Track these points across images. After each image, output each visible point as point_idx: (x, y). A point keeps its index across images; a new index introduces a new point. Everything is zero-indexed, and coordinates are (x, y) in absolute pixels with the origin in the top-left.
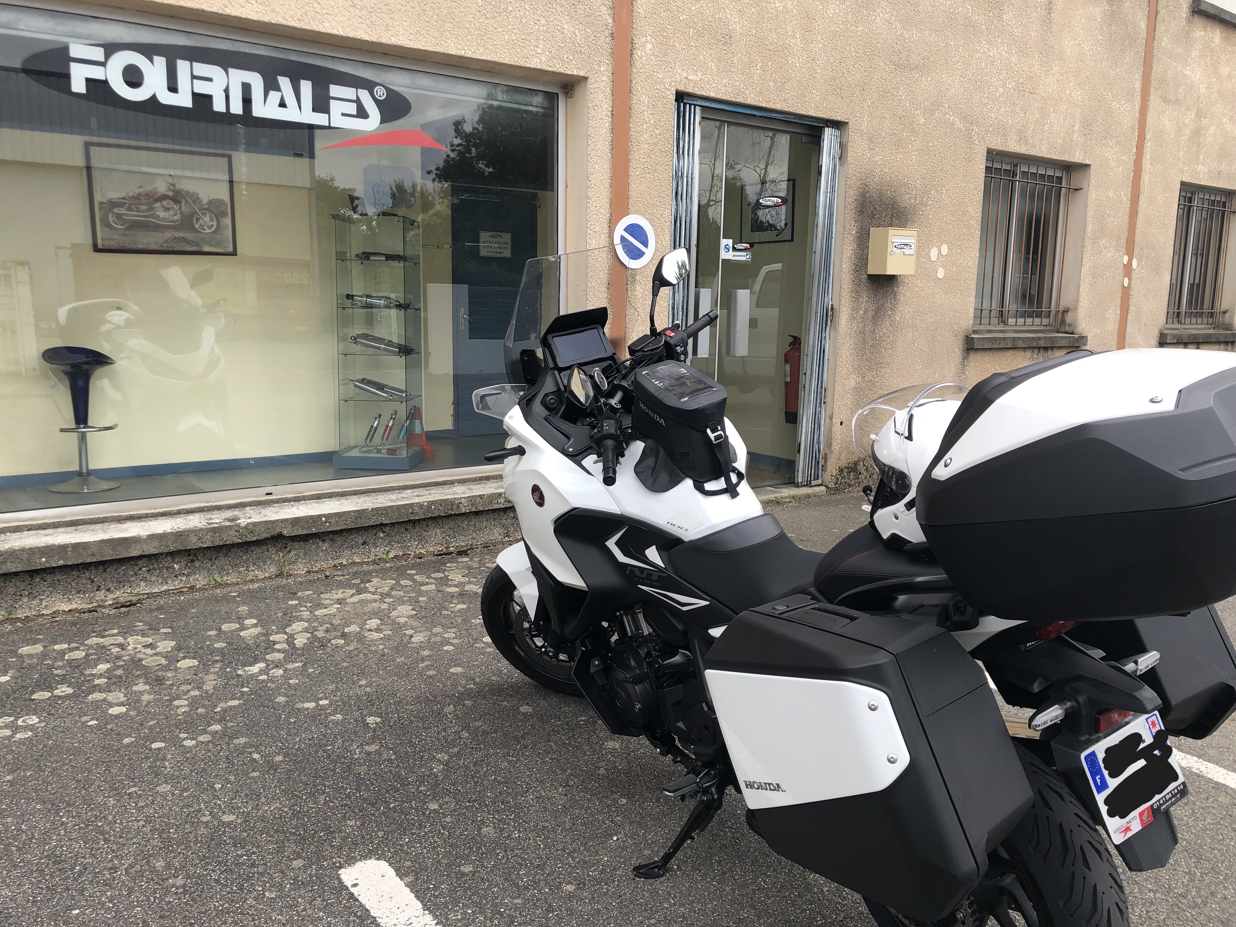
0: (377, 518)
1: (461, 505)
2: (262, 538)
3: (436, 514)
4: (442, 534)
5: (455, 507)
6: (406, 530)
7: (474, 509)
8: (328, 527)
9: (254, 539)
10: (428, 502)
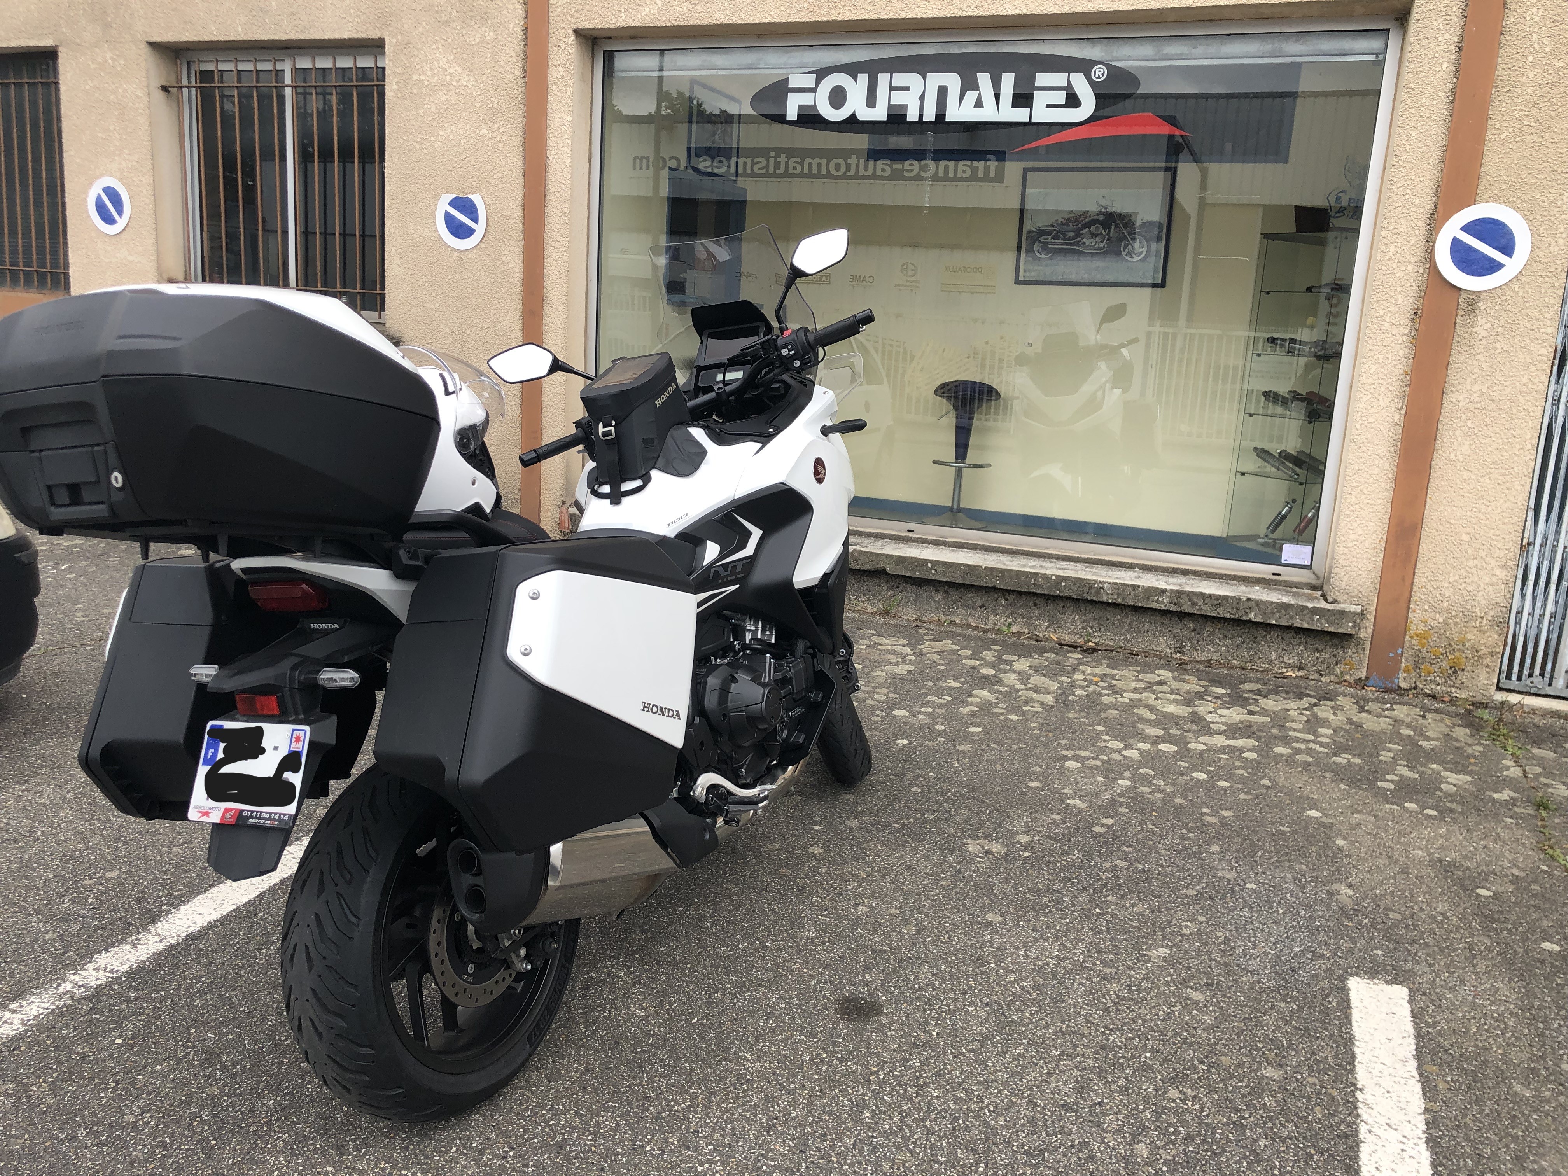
0: (990, 580)
1: (1102, 591)
2: (865, 569)
3: (1066, 593)
4: (1081, 622)
5: (1093, 591)
6: (1035, 605)
7: (1119, 601)
8: (932, 575)
9: (858, 567)
10: (1057, 576)
